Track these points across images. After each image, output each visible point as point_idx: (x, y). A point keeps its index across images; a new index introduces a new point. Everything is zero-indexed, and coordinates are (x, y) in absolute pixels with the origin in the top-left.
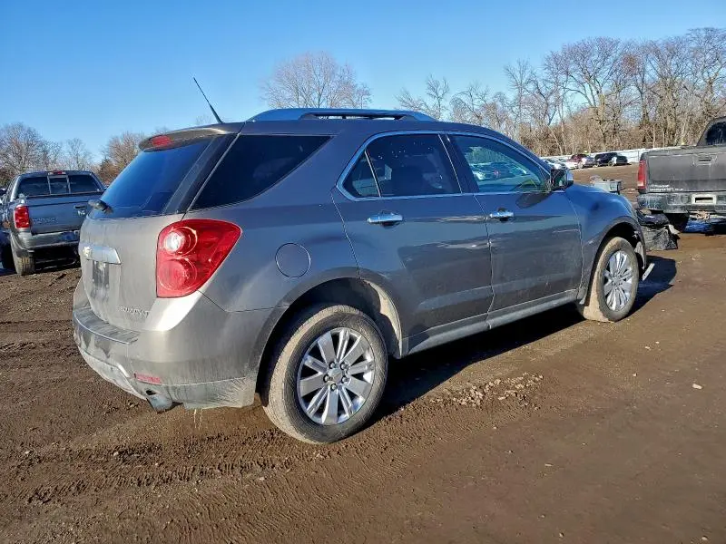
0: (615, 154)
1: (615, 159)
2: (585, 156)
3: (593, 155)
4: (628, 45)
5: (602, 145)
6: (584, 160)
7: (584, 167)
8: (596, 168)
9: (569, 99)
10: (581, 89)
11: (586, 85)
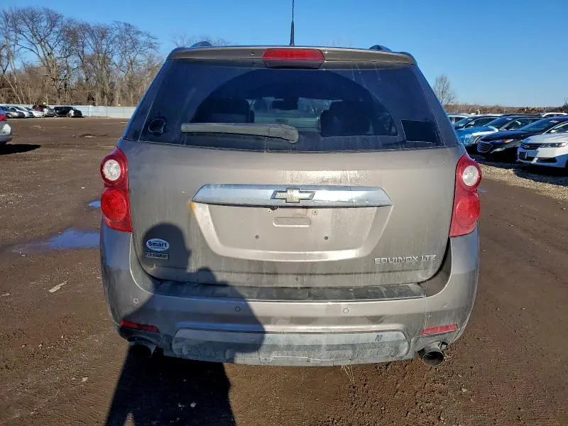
0: (71, 108)
1: (72, 112)
2: (46, 107)
3: (52, 107)
4: (70, 21)
5: (58, 99)
6: (46, 111)
7: (46, 116)
8: (55, 118)
9: (24, 56)
10: (33, 48)
11: (39, 46)
